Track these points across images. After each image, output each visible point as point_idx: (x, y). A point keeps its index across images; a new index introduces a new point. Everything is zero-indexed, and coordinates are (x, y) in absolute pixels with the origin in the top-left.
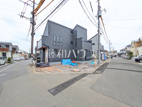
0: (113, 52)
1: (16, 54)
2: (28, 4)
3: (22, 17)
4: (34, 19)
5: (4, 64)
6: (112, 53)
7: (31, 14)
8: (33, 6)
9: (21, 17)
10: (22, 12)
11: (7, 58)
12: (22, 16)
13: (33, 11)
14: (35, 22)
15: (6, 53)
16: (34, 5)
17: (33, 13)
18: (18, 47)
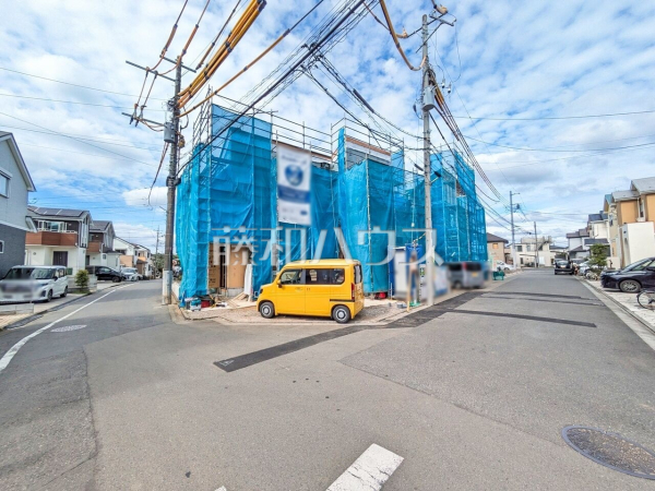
0: (533, 247)
1: (105, 257)
2: (156, 73)
3: (135, 121)
4: (177, 124)
5: (63, 296)
6: (528, 250)
7: (166, 108)
8: (175, 78)
9: (132, 120)
10: (137, 105)
11: (75, 273)
12: (136, 119)
13: (176, 97)
14: (182, 138)
15: (66, 253)
16: (179, 75)
17: (175, 106)
18: (111, 227)
